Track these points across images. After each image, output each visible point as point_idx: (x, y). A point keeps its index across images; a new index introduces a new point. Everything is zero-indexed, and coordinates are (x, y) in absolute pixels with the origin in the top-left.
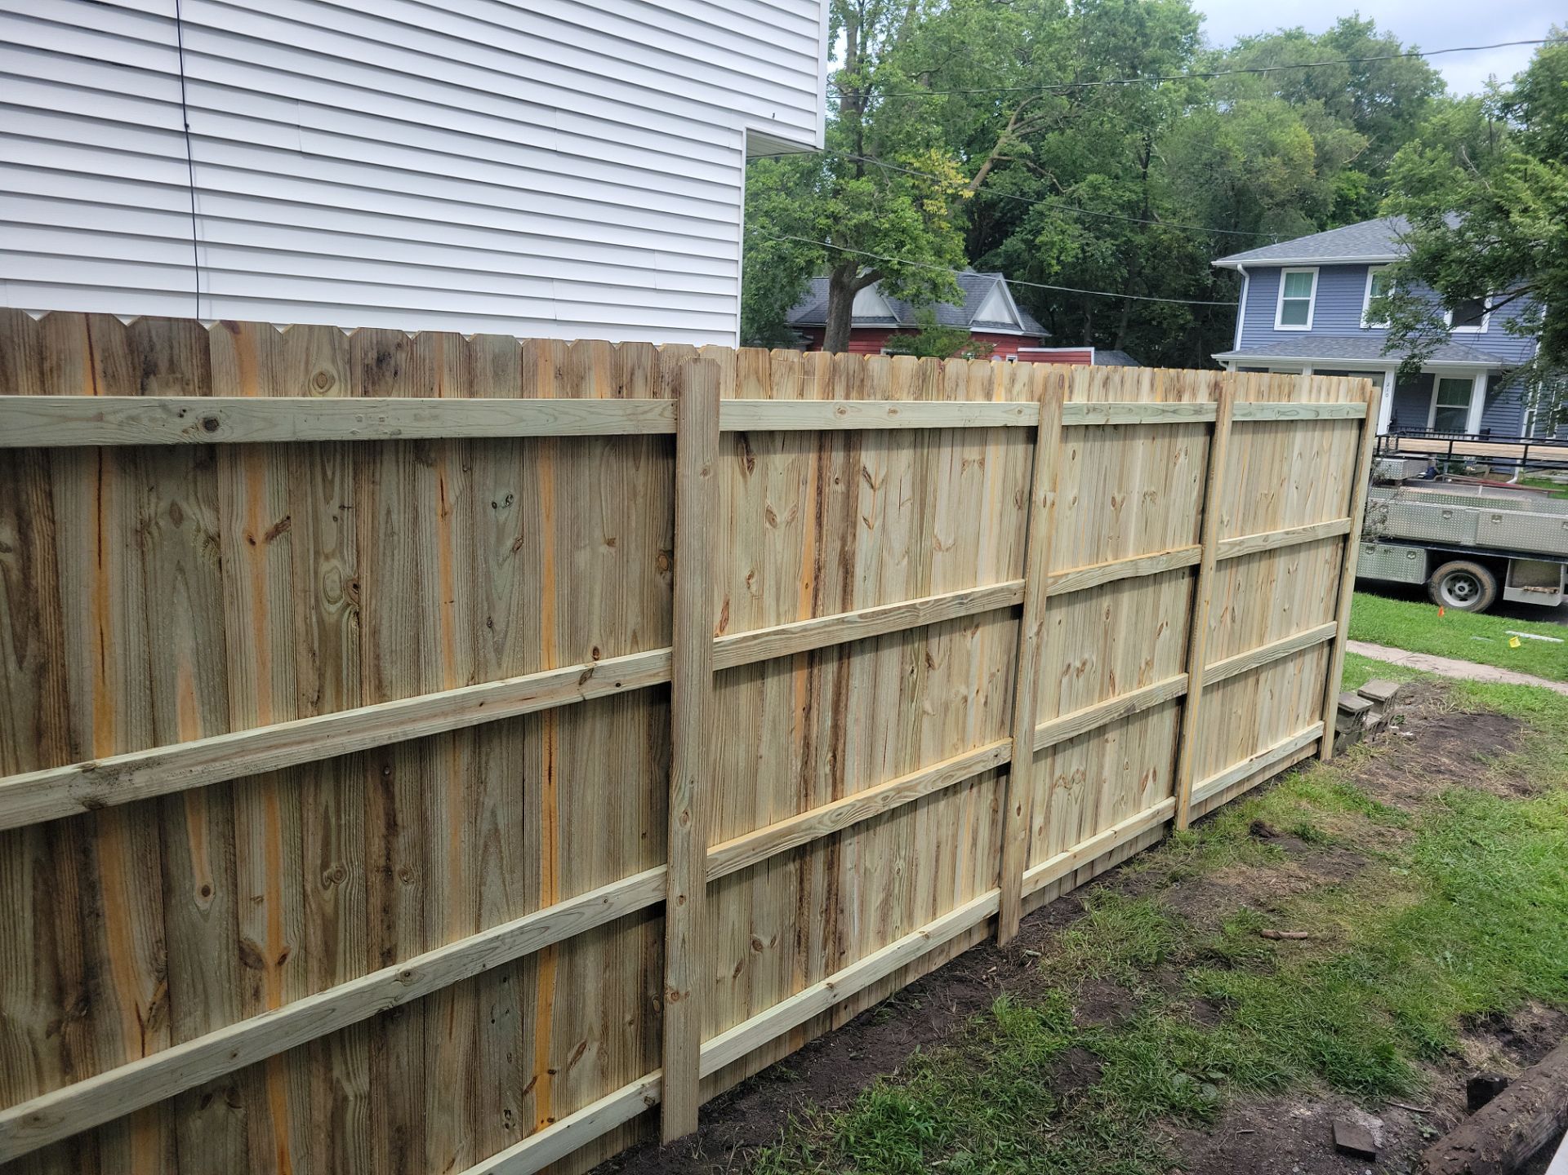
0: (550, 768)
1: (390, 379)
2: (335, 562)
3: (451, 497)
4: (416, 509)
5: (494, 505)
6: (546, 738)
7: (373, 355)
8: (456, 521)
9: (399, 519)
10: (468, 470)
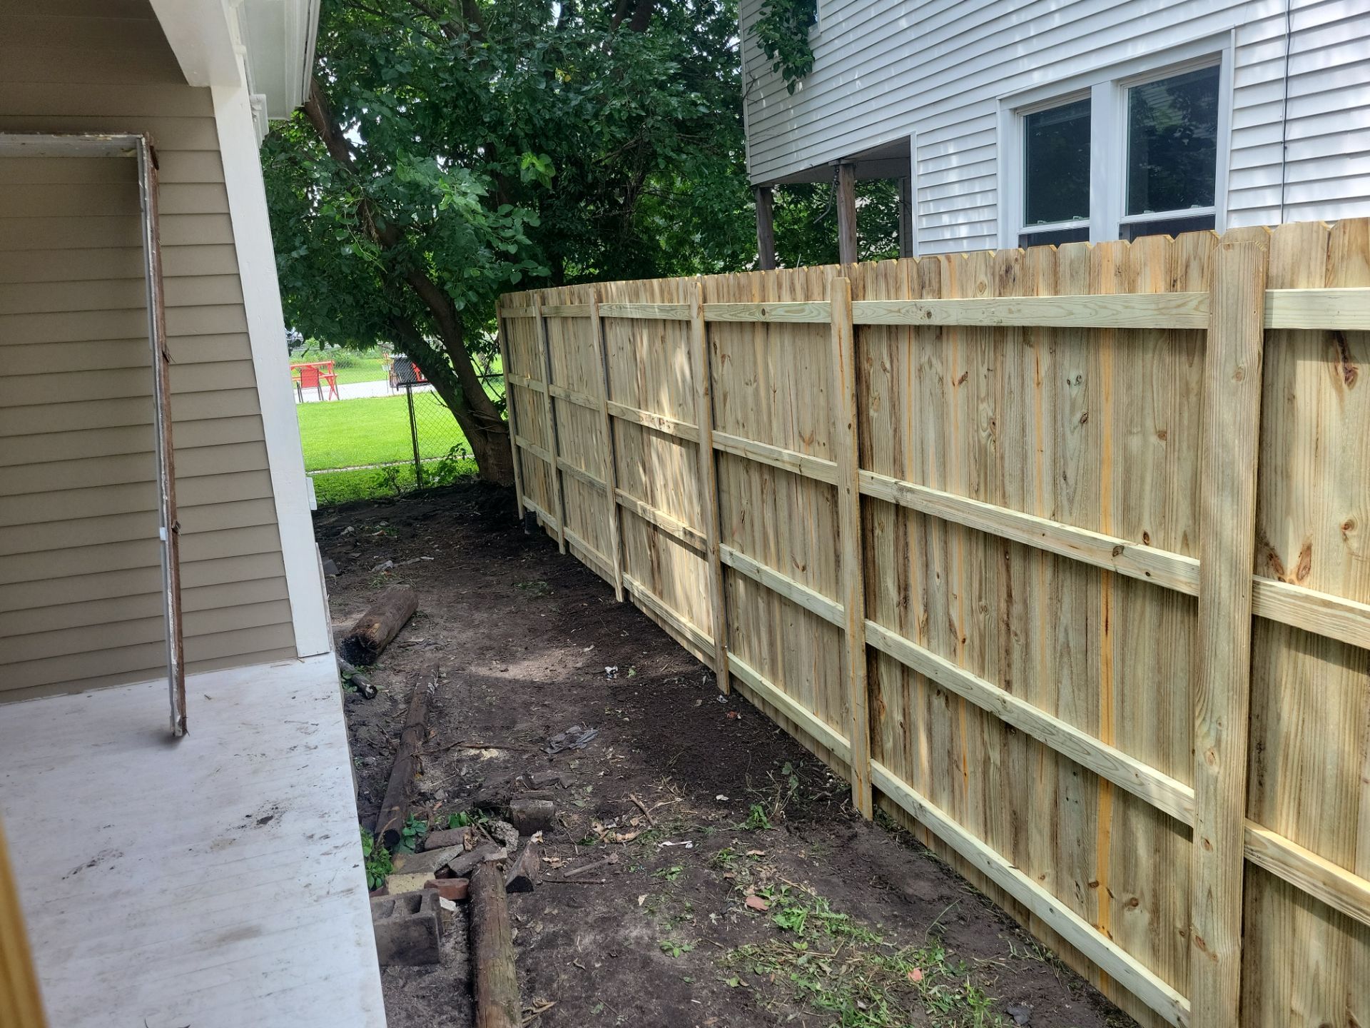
0: (1107, 621)
1: (1011, 283)
2: (985, 405)
3: (1043, 372)
4: (1023, 376)
5: (1069, 382)
6: (1103, 593)
7: (1004, 268)
8: (1046, 390)
9: (1015, 383)
10: (1053, 352)
